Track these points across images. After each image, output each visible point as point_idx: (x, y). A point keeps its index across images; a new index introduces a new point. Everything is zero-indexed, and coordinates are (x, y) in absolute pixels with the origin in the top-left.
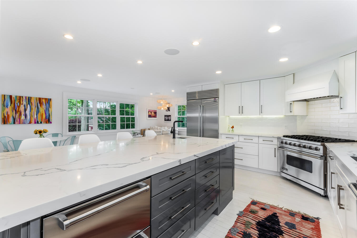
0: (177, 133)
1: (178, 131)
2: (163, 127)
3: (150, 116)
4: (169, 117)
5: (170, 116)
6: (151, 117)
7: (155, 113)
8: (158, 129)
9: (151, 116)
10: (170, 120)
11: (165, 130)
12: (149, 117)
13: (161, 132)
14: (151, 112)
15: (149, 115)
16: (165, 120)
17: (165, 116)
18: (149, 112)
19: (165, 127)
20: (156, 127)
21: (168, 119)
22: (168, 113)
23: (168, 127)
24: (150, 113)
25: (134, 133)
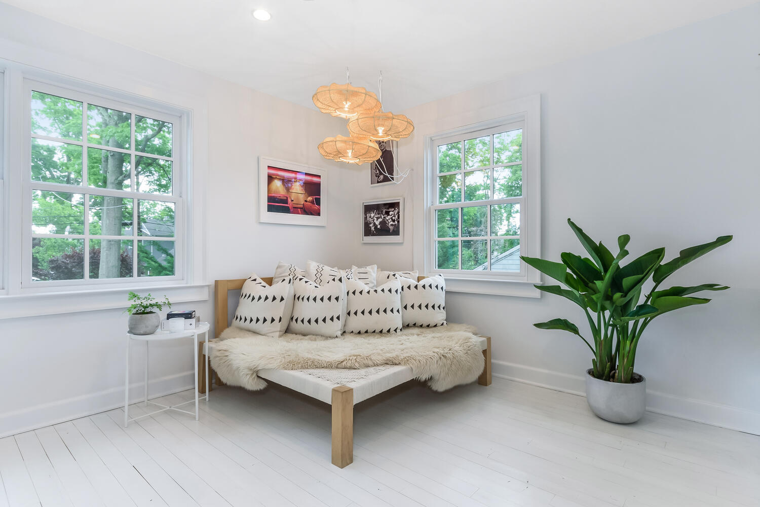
0: (443, 305)
1: (447, 292)
2: (354, 268)
3: (277, 204)
4: (387, 213)
5: (395, 205)
6: (286, 210)
7: (313, 188)
8: (326, 277)
9: (286, 201)
10: (396, 232)
11: (366, 289)
12: (271, 209)
13: (343, 296)
14: (286, 182)
15: (271, 199)
16: (368, 232)
17: (368, 209)
18: (271, 178)
19: (369, 269)
20: (313, 266)
21: (383, 223)
22: (383, 193)
23: (382, 268)
24: (277, 184)
25: (143, 311)
